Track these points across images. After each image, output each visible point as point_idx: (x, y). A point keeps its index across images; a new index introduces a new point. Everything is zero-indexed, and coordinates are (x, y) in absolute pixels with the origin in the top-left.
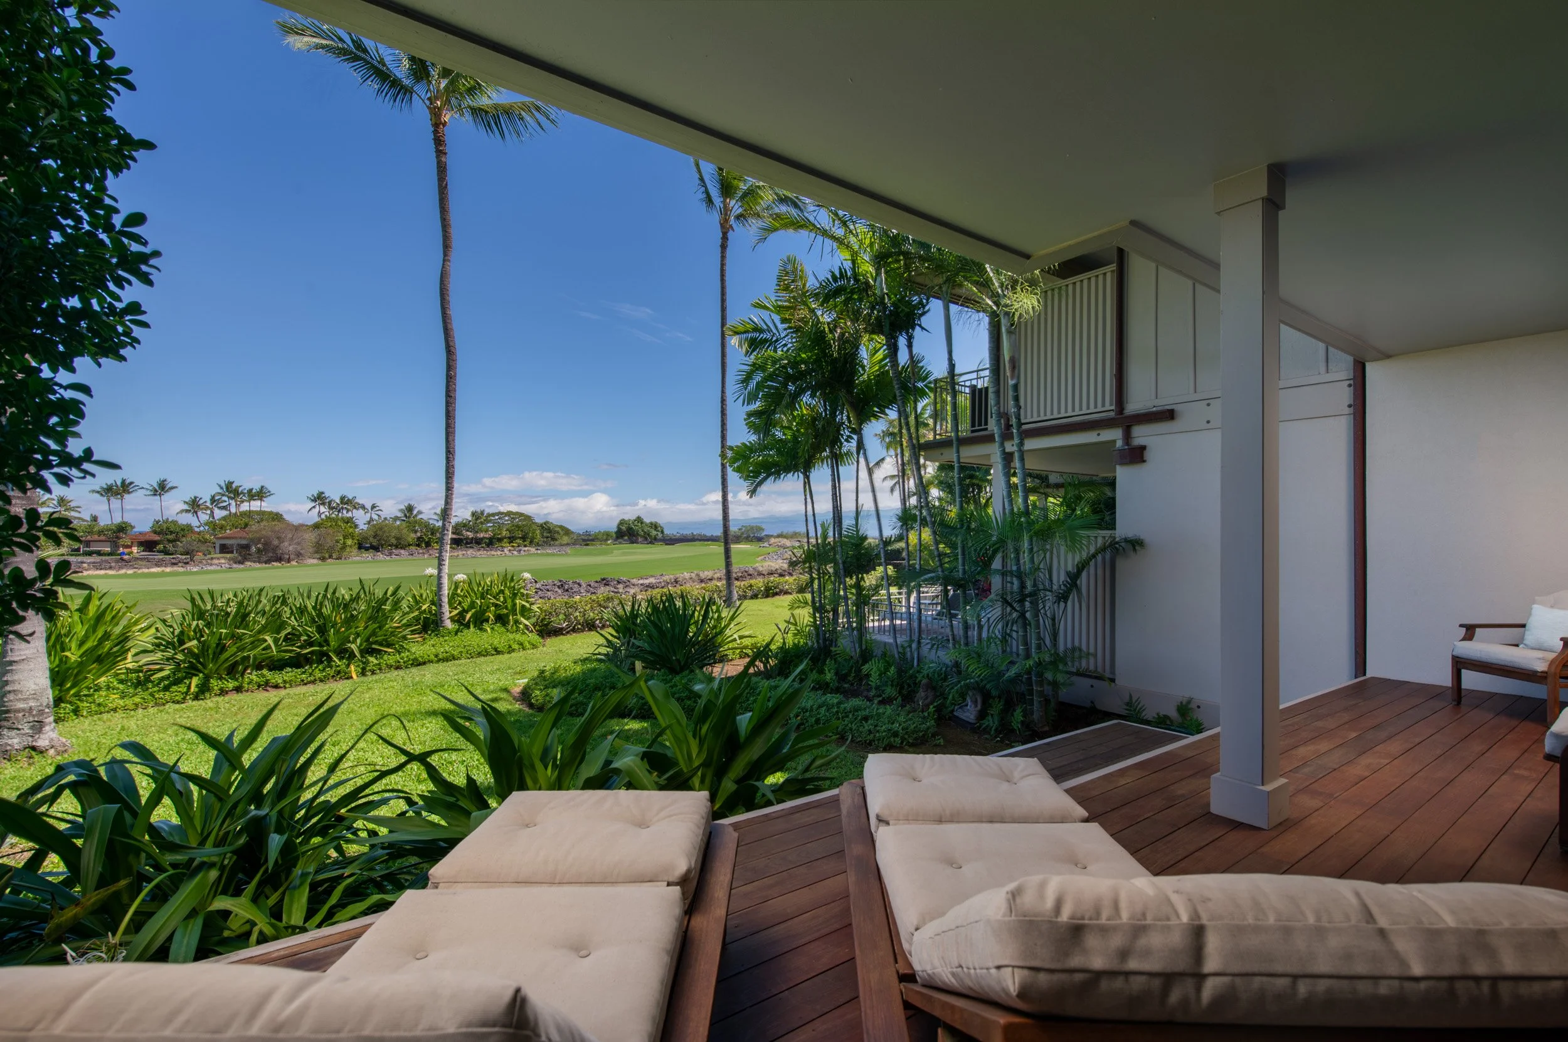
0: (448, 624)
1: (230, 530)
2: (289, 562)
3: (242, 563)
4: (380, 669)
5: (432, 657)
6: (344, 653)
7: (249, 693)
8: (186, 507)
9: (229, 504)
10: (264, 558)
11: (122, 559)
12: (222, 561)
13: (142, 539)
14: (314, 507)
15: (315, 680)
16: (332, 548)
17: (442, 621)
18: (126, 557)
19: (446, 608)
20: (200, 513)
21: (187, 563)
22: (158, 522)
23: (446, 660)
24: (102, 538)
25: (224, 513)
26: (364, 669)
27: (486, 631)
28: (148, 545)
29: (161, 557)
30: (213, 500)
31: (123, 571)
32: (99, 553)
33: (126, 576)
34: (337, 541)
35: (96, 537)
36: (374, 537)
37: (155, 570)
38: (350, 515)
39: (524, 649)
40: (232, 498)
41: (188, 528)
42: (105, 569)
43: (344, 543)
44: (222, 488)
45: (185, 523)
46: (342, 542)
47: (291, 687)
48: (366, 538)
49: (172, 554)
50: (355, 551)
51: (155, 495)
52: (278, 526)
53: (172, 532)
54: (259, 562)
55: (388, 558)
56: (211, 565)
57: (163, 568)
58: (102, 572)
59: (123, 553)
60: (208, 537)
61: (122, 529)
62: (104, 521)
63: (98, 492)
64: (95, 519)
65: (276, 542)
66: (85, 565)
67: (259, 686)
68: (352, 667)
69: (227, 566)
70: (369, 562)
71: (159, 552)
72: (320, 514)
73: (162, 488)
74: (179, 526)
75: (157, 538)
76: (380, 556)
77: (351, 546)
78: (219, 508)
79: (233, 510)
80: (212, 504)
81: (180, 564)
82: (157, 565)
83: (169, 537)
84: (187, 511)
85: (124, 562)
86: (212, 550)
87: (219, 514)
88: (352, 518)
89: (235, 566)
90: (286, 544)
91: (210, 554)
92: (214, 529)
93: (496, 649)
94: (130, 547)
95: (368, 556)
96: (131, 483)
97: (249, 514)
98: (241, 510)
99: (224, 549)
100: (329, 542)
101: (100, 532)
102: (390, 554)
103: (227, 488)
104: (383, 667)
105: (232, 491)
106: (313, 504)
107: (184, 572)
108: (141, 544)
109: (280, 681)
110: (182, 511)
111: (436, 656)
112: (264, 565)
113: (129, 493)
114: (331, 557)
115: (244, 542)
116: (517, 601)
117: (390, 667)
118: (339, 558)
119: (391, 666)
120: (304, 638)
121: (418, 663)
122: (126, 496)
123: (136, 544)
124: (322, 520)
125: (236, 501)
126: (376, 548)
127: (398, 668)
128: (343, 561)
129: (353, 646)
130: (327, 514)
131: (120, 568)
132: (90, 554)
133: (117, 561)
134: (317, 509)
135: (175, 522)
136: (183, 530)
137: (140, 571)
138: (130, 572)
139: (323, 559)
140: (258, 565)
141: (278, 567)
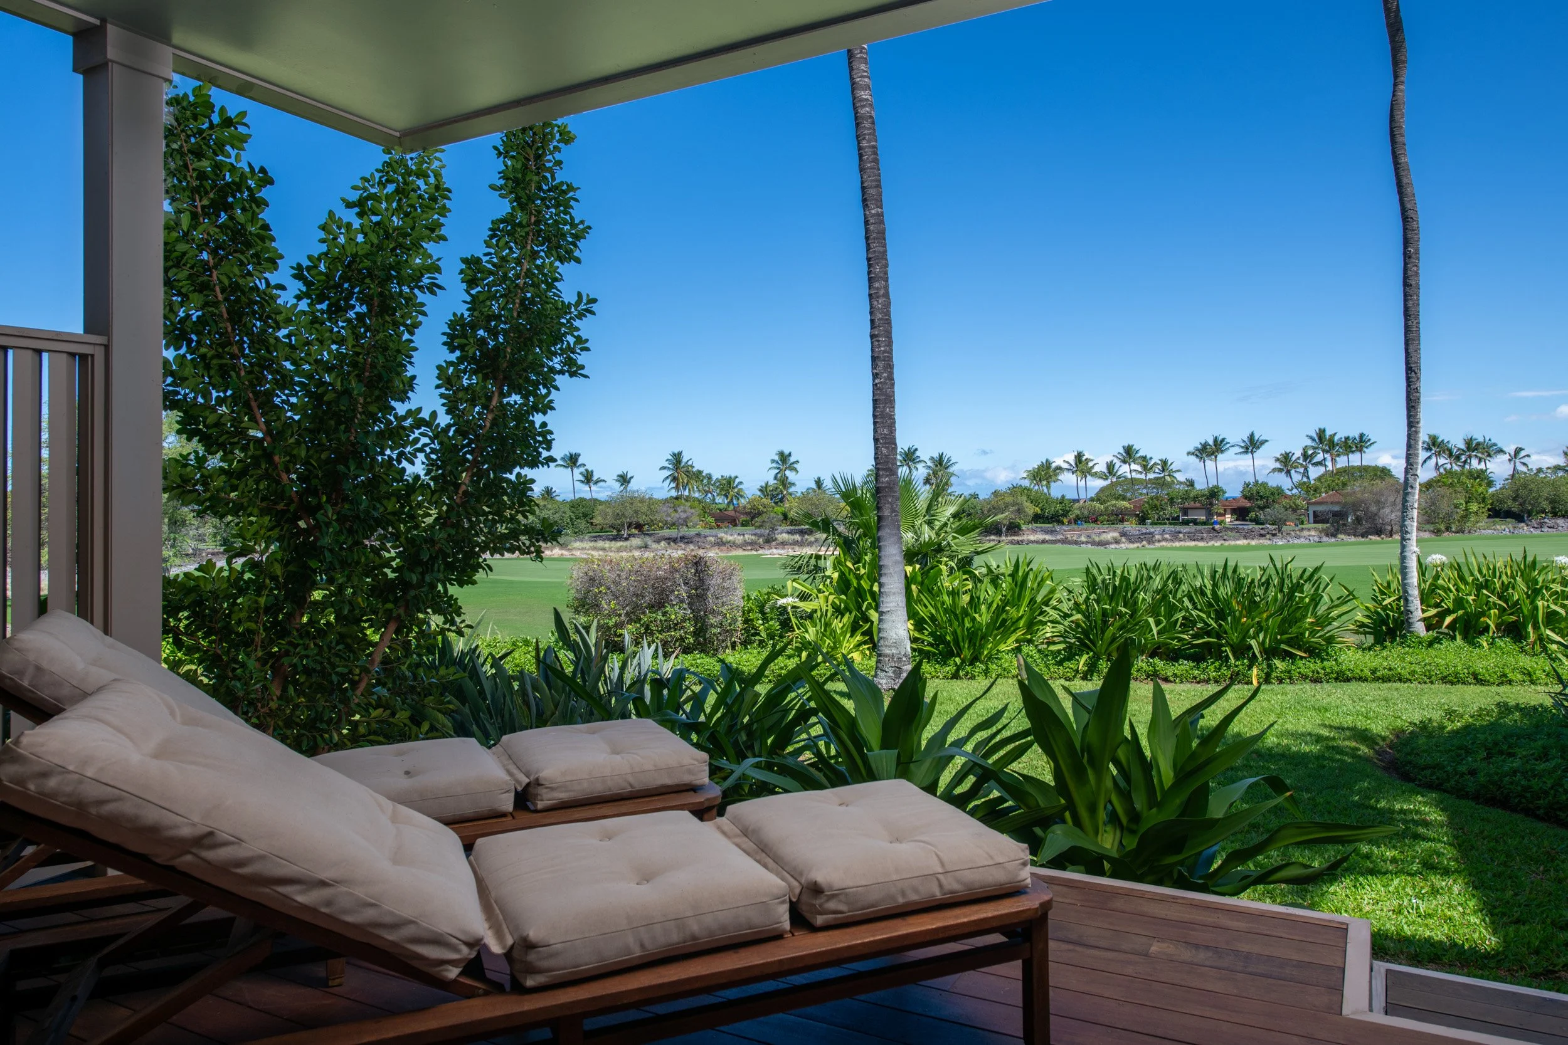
0: (1420, 628)
1: (1326, 492)
2: (1391, 536)
3: (1334, 535)
4: (1290, 678)
5: (1367, 673)
6: (1241, 650)
7: (1138, 682)
8: (1278, 465)
9: (1325, 459)
10: (1361, 530)
11: (1213, 529)
12: (1312, 532)
13: (1235, 505)
14: (1429, 457)
15: (1209, 679)
16: (1449, 515)
17: (1410, 625)
18: (1217, 527)
19: (1416, 604)
20: (1293, 472)
21: (1274, 535)
22: (1248, 485)
23: (1385, 679)
24: (1198, 505)
25: (1321, 470)
26: (1268, 675)
27: (1480, 646)
28: (1241, 513)
29: (1250, 527)
30: (1305, 456)
31: (1211, 543)
32: (1195, 522)
33: (1213, 548)
34: (1456, 507)
35: (1192, 504)
36: (1515, 499)
37: (1242, 542)
38: (1482, 466)
39: (1533, 682)
40: (1327, 452)
41: (1279, 491)
42: (1197, 540)
43: (1467, 509)
44: (1313, 440)
45: (1275, 485)
46: (1463, 507)
47: (1182, 682)
48: (1501, 501)
49: (1262, 524)
50: (1484, 521)
51: (1246, 452)
52: (1379, 484)
53: (1262, 497)
54: (1355, 536)
55: (1538, 532)
56: (1299, 537)
57: (1249, 541)
58: (1193, 544)
59: (1215, 523)
60: (1299, 502)
61: (1214, 493)
62: (1201, 485)
63: (1193, 454)
64: (1191, 483)
65: (1373, 509)
66: (1181, 535)
67: (1148, 676)
68: (1255, 671)
69: (1317, 539)
70: (1506, 537)
71: (1251, 521)
72: (1437, 467)
73: (1252, 445)
74: (1270, 490)
75: (1248, 504)
76: (1524, 528)
77: (1476, 513)
78: (1313, 464)
79: (1330, 467)
80: (1305, 460)
81: (1268, 536)
82: (1245, 537)
83: (1259, 502)
84: (1280, 470)
85: (1215, 533)
86: (1305, 519)
87: (1315, 472)
88: (1483, 472)
89: (1325, 539)
90: (1387, 510)
91: (1302, 523)
92: (1308, 492)
93: (1475, 676)
94: (1224, 515)
95: (1504, 527)
96: (1223, 440)
97: (1347, 471)
98: (1338, 466)
99: (1318, 518)
100: (1444, 507)
101: (1195, 499)
102: (1541, 525)
103: (1320, 438)
104: (1295, 675)
105: (1324, 441)
106: (1429, 454)
107: (1269, 545)
108: (1234, 511)
109: (1169, 674)
110: (1274, 470)
111: (1374, 671)
112: (1361, 539)
113: (1222, 452)
114: (1448, 529)
115: (1337, 508)
116: (1540, 604)
117: (1304, 677)
118: (1461, 531)
119: (1307, 677)
120: (1200, 625)
121: (1342, 677)
122: (1220, 456)
123: (1229, 511)
124: (1441, 474)
125: (1331, 455)
126: (1519, 518)
127: (1316, 681)
128: (1466, 535)
129: (1253, 642)
130: (1448, 466)
131: (1211, 539)
132: (1186, 523)
133: (1209, 532)
134: (1434, 459)
135: (1264, 484)
136: (1273, 494)
137: (1227, 543)
138: (1218, 544)
139: (1437, 532)
140: (1353, 539)
141: (1376, 543)
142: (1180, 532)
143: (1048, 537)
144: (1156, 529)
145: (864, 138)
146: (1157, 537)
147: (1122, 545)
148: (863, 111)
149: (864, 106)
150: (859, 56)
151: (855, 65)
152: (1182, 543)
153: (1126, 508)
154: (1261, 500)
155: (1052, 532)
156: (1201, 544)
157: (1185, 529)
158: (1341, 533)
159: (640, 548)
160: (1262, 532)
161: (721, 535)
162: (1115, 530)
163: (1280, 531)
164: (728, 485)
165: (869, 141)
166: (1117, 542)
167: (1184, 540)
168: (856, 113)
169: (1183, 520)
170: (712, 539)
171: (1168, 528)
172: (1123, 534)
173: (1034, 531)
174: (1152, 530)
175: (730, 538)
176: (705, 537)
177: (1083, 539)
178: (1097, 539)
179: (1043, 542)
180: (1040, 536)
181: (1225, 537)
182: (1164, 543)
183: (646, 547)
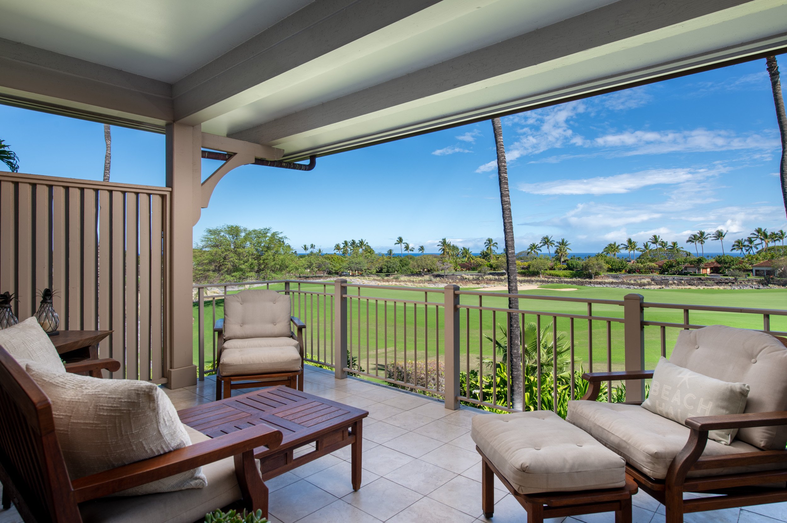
142: (682, 280)
143: (614, 280)
144: (670, 277)
145: (506, 219)
146: (670, 282)
147: (652, 287)
148: (505, 206)
149: (506, 204)
150: (504, 181)
151: (502, 186)
152: (683, 287)
153: (655, 267)
154: (727, 264)
155: (616, 277)
156: (693, 288)
157: (685, 277)
158: (771, 283)
159: (429, 281)
160: (726, 281)
161: (463, 275)
162: (648, 277)
163: (736, 281)
164: (466, 252)
165: (508, 220)
166: (649, 284)
167: (684, 285)
168: (503, 207)
169: (684, 272)
170: (459, 277)
171: (676, 276)
172: (653, 280)
173: (608, 277)
174: (668, 278)
175: (467, 277)
176: (457, 275)
177: (632, 282)
178: (639, 282)
179: (612, 283)
180: (611, 280)
181: (707, 284)
182: (674, 286)
183: (431, 281)
